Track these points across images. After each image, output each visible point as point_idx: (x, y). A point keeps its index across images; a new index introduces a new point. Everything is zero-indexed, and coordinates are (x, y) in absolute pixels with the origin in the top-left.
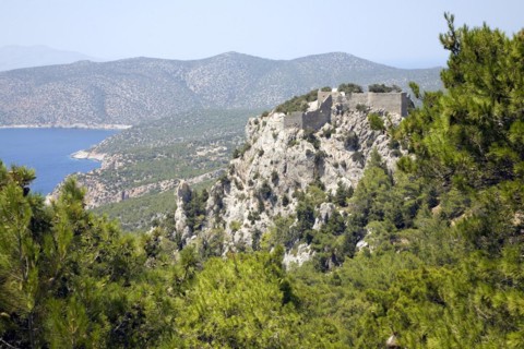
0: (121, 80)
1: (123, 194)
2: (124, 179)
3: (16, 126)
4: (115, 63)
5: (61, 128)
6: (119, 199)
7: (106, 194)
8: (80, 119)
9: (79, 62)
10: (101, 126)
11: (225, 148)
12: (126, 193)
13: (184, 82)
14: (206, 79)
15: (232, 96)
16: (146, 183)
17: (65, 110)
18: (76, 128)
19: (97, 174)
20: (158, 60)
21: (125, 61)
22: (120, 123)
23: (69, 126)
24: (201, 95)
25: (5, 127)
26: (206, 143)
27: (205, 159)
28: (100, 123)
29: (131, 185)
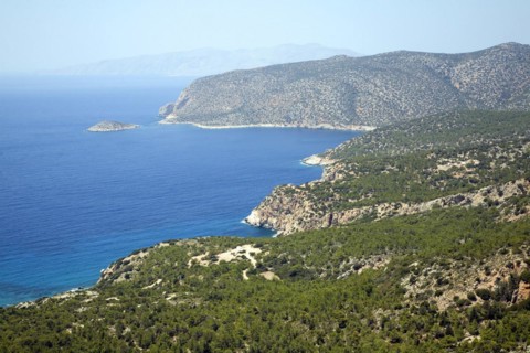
0: (376, 76)
1: (331, 216)
2: (337, 196)
3: (263, 125)
4: (372, 58)
5: (306, 128)
6: (325, 224)
7: (312, 214)
8: (327, 119)
9: (335, 57)
10: (348, 127)
11: (477, 162)
12: (335, 216)
13: (448, 78)
14: (476, 75)
15: (506, 95)
16: (361, 206)
17: (313, 108)
18: (322, 129)
19: (308, 188)
20: (420, 53)
21: (383, 56)
22: (368, 125)
23: (314, 127)
24: (467, 94)
25: (252, 125)
26: (453, 154)
27: (446, 176)
28: (347, 123)
29: (342, 206)
